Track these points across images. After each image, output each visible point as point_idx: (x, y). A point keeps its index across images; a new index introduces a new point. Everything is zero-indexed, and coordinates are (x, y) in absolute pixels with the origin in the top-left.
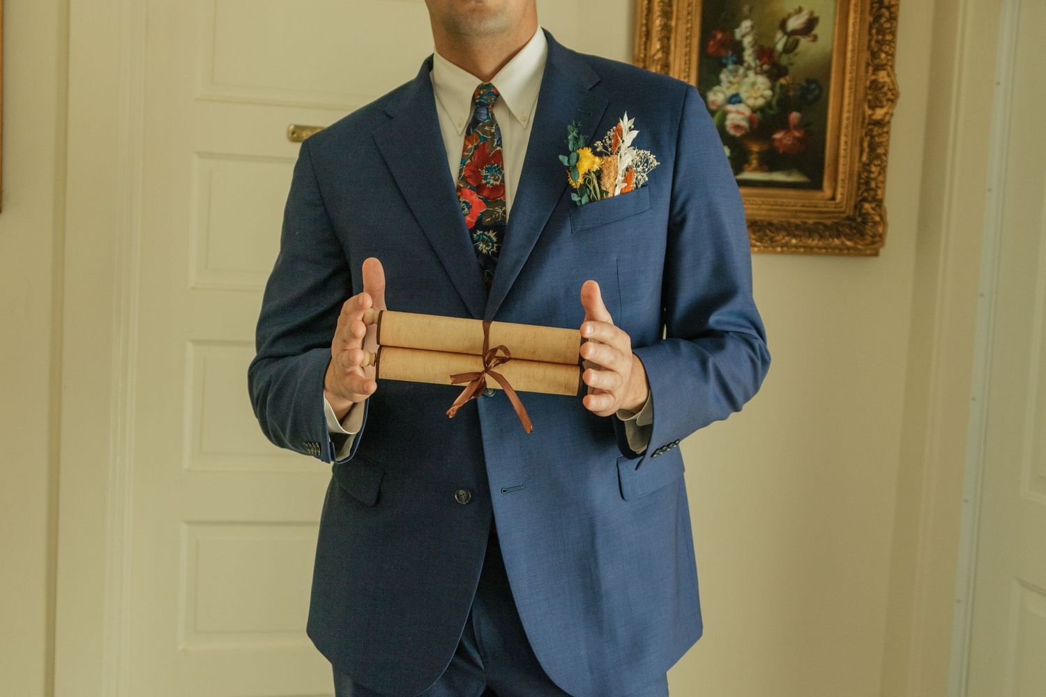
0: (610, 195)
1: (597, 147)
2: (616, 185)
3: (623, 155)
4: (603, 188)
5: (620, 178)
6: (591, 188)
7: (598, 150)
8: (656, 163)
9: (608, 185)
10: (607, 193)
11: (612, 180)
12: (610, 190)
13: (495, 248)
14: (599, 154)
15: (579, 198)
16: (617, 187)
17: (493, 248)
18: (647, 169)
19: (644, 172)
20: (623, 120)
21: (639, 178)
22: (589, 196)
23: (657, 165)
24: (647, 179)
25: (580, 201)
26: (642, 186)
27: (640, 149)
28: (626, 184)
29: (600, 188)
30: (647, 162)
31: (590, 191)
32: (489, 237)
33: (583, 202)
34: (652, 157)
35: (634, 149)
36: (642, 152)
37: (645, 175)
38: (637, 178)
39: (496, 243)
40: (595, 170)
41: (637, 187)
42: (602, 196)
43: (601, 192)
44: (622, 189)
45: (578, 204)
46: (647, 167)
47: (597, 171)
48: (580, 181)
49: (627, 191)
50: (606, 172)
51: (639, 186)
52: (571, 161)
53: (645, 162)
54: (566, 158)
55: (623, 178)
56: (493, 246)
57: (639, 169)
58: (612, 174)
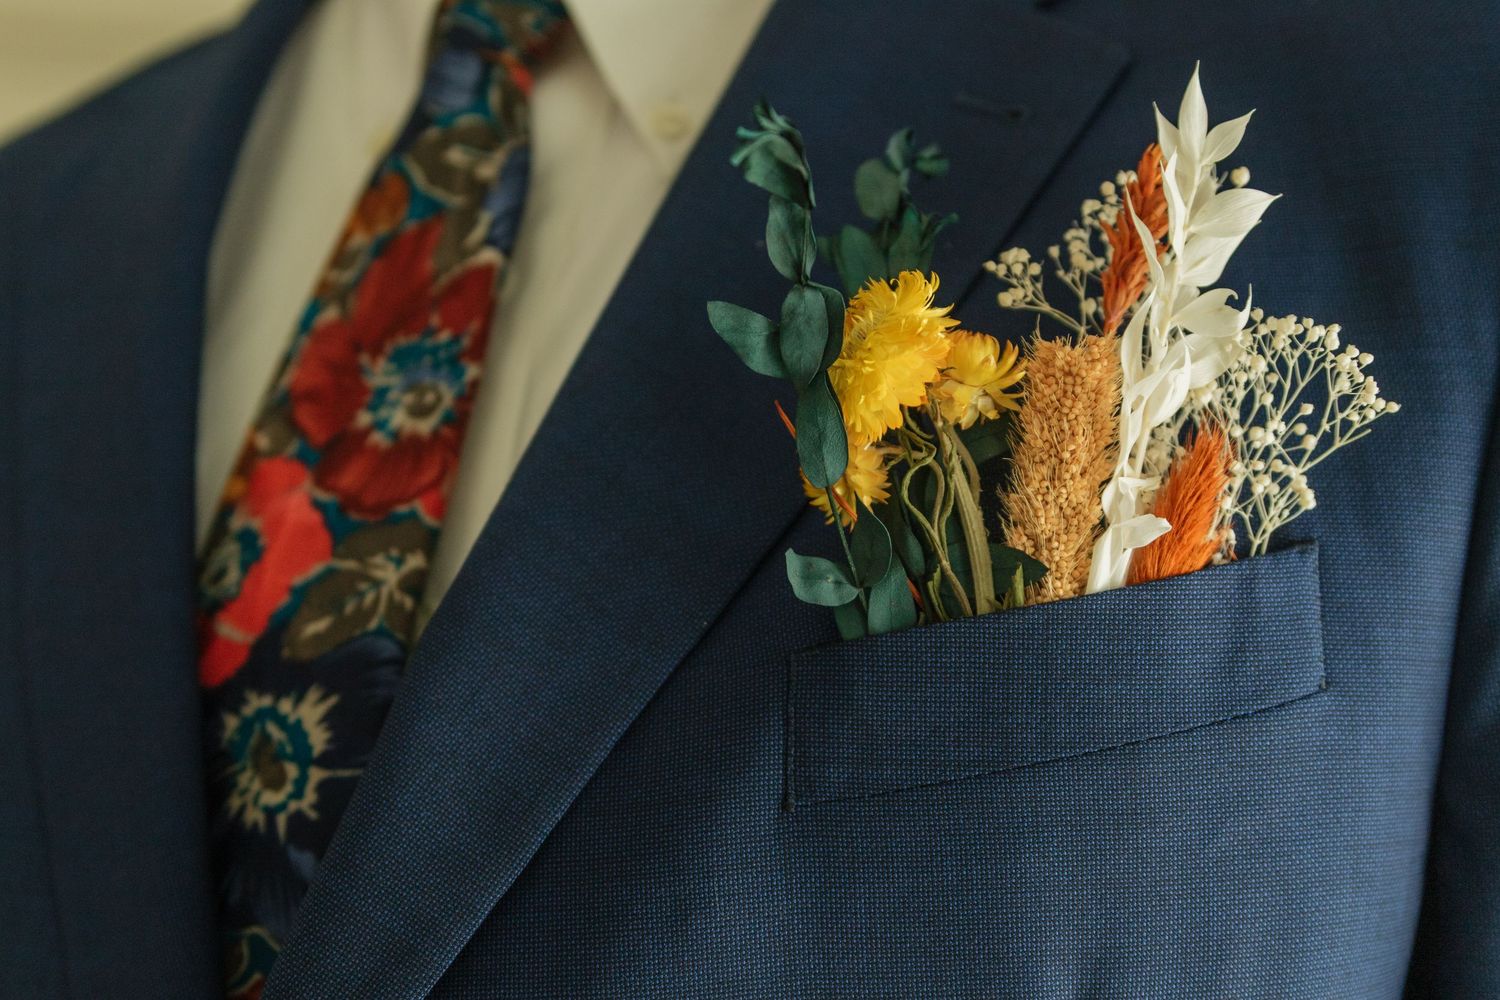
0: (1058, 587)
1: (1006, 286)
2: (1103, 525)
3: (1159, 341)
4: (1017, 540)
5: (1129, 483)
6: (937, 532)
7: (1006, 299)
8: (1374, 403)
9: (1047, 522)
10: (1036, 571)
11: (1077, 490)
12: (1061, 556)
13: (310, 796)
14: (1012, 330)
15: (852, 593)
16: (1108, 537)
17: (298, 794)
18: (1311, 443)
19: (1297, 456)
20: (1174, 120)
21: (1259, 490)
22: (920, 582)
23: (1384, 419)
24: (1309, 501)
25: (860, 607)
26: (1281, 541)
27: (1275, 308)
28: (1165, 526)
29: (995, 537)
30: (1317, 392)
31: (930, 555)
32: (296, 732)
33: (881, 613)
34: (1351, 362)
35: (1237, 304)
36: (1289, 326)
37: (1296, 473)
38: (1246, 492)
39: (324, 761)
40: (967, 420)
41: (1243, 549)
42: (1002, 588)
43: (1005, 560)
44: (1139, 555)
45: (849, 629)
46: (1313, 423)
47: (981, 424)
48: (866, 479)
49: (1171, 566)
50: (1035, 433)
51: (1260, 541)
52: (788, 349)
53: (1305, 397)
54: (758, 323)
55: (1153, 484)
56: (301, 783)
57: (1263, 438)
58: (1080, 448)
